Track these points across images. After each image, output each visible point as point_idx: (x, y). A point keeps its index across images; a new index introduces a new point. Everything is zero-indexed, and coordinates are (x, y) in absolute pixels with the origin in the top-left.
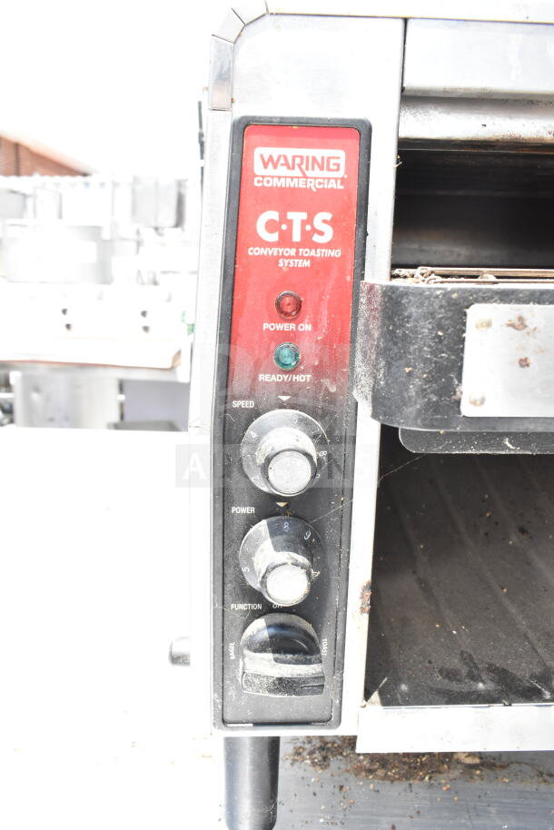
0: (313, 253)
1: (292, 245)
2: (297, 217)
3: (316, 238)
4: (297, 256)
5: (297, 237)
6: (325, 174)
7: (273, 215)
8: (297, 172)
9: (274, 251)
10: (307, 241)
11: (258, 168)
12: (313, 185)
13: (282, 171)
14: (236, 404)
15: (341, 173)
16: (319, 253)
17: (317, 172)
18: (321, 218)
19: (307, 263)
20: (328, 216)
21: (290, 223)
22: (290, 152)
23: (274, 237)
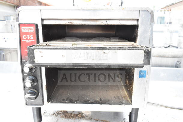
0: (31, 41)
1: (28, 40)
2: (28, 36)
3: (31, 39)
4: (29, 41)
5: (28, 39)
6: (31, 30)
7: (25, 36)
8: (27, 30)
9: (26, 40)
10: (30, 39)
11: (22, 30)
12: (30, 32)
13: (25, 30)
14: (23, 60)
15: (33, 30)
16: (32, 41)
17: (30, 30)
18: (31, 36)
19: (30, 42)
20: (32, 36)
21: (27, 37)
22: (26, 28)
23: (25, 39)
